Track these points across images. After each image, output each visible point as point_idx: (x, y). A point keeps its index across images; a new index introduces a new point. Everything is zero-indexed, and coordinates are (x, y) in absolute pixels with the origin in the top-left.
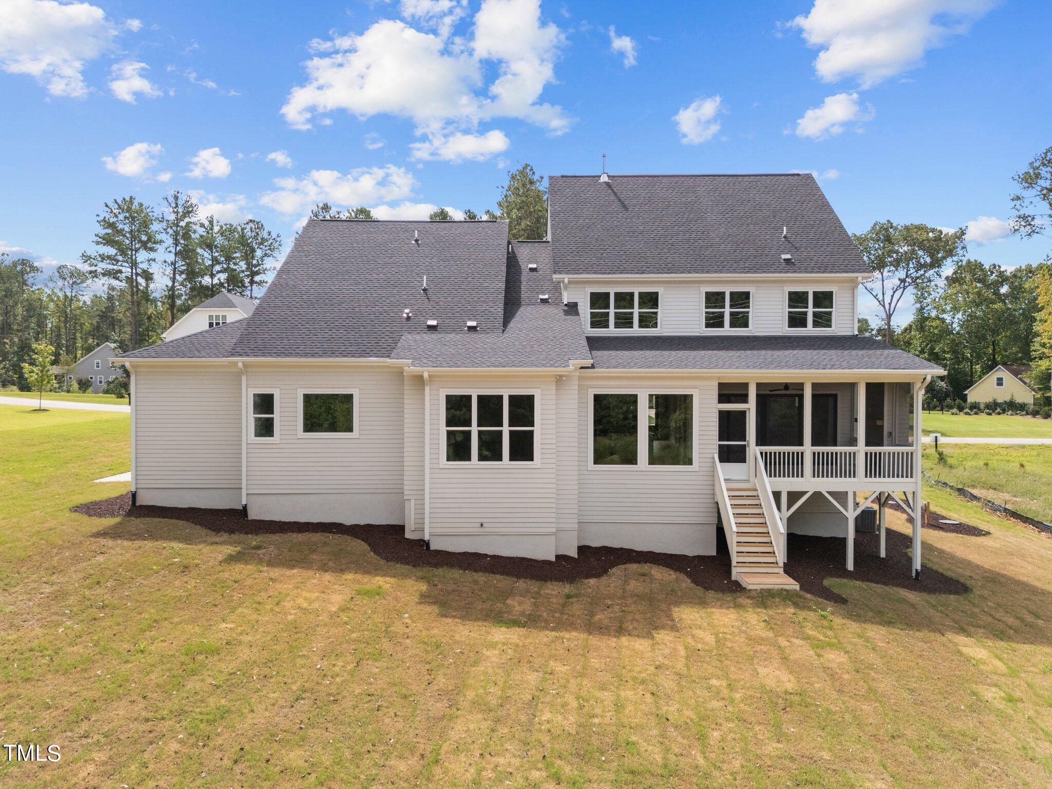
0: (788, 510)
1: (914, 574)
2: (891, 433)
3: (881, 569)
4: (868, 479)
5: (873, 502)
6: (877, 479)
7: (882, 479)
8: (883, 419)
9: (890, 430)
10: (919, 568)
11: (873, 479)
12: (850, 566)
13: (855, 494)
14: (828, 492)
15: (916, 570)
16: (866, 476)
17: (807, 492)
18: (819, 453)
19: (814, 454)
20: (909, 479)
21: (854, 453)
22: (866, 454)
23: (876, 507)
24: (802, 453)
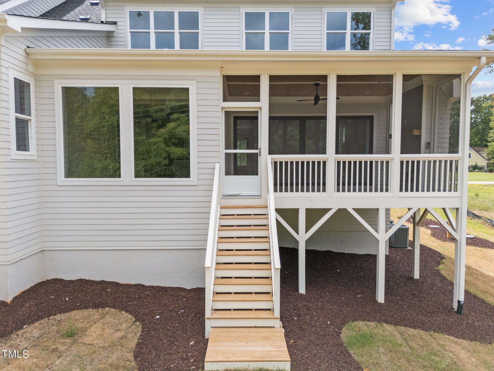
0: (306, 231)
1: (455, 306)
2: (429, 144)
3: (415, 296)
4: (404, 194)
5: (408, 221)
6: (415, 194)
7: (420, 194)
8: (420, 128)
9: (428, 141)
10: (462, 299)
11: (409, 194)
12: (381, 298)
13: (388, 211)
14: (355, 209)
15: (459, 302)
16: (401, 190)
17: (330, 209)
18: (344, 163)
19: (339, 163)
20: (453, 194)
21: (387, 162)
22: (402, 162)
23: (410, 226)
24: (324, 163)
